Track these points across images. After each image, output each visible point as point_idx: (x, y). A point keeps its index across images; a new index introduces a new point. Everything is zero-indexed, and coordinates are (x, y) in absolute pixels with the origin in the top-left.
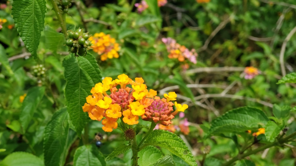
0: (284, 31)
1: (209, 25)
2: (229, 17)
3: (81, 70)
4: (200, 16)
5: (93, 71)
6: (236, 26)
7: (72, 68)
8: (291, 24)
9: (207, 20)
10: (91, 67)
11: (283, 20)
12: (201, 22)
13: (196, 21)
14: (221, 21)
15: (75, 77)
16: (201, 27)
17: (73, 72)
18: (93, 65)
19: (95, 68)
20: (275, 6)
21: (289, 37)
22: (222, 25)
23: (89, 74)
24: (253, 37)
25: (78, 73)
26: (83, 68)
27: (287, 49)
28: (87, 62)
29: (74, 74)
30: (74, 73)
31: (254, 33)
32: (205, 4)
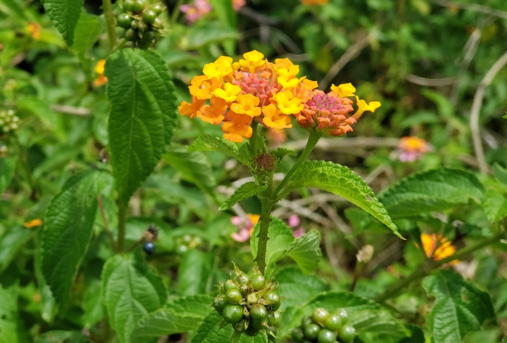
0: (479, 65)
1: (326, 50)
2: (367, 34)
3: (137, 83)
4: (308, 31)
5: (161, 85)
6: (381, 55)
7: (120, 80)
8: (495, 50)
9: (323, 40)
10: (157, 79)
11: (477, 42)
12: (309, 44)
13: (300, 43)
14: (351, 43)
15: (126, 95)
16: (309, 56)
17: (124, 86)
18: (160, 74)
19: (164, 80)
20: (461, 12)
21: (489, 78)
22: (353, 52)
23: (153, 92)
24: (417, 77)
25: (131, 89)
26: (142, 80)
27: (485, 102)
28: (148, 68)
29: (125, 91)
30: (125, 88)
31: (419, 68)
32: (319, 8)
